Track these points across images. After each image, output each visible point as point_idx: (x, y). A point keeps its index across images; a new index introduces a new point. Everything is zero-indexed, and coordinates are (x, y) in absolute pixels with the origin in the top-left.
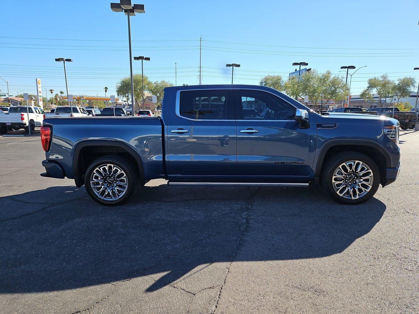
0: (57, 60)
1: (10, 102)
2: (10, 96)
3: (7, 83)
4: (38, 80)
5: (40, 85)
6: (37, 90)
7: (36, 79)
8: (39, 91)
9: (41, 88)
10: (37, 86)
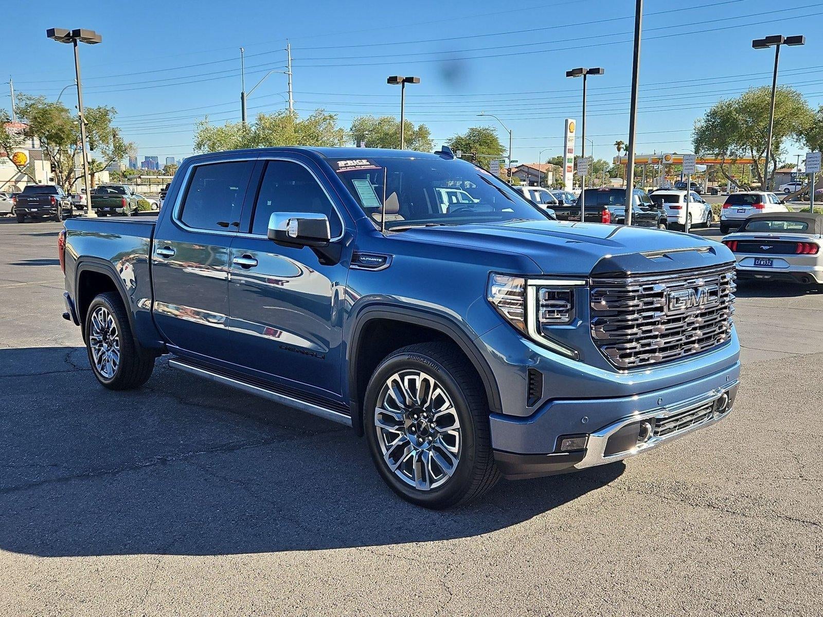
0: (569, 74)
1: (510, 176)
2: (511, 162)
3: (510, 133)
4: (570, 121)
5: (573, 134)
6: (565, 147)
7: (567, 121)
8: (567, 148)
9: (574, 141)
10: (566, 137)
